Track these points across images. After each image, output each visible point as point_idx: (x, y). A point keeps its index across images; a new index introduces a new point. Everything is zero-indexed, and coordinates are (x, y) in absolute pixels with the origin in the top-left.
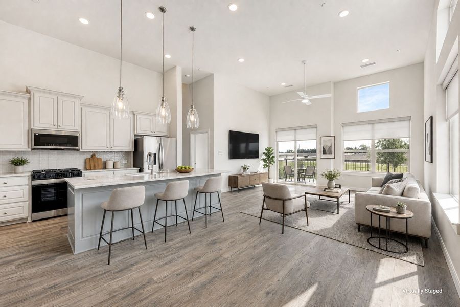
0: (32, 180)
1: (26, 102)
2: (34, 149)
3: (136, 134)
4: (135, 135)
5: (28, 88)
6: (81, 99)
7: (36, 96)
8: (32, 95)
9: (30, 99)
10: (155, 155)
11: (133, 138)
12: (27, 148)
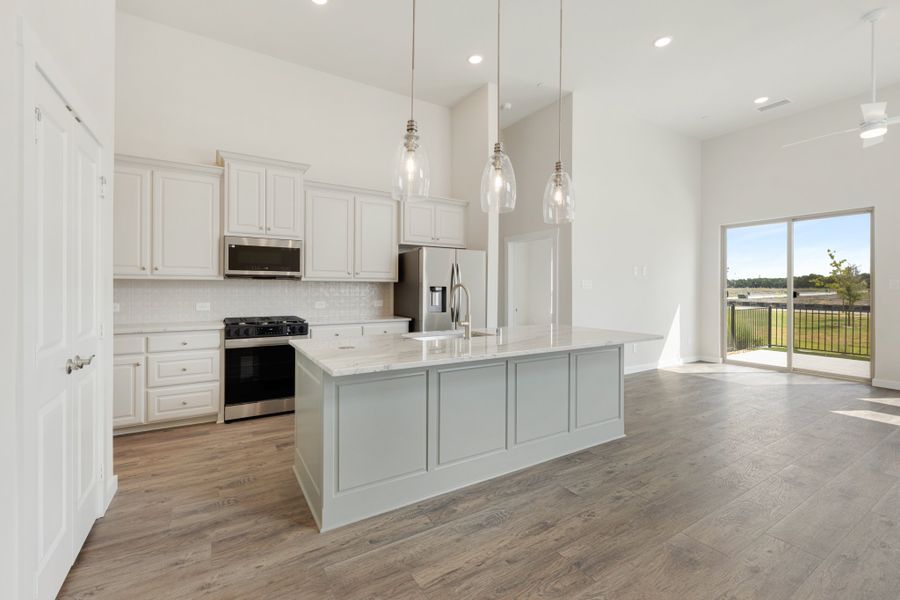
0: (226, 338)
1: (216, 181)
2: (229, 276)
3: (402, 242)
4: (401, 246)
5: (221, 154)
6: (305, 171)
7: (234, 169)
8: (226, 168)
9: (222, 176)
10: (444, 289)
11: (396, 252)
12: (216, 273)
